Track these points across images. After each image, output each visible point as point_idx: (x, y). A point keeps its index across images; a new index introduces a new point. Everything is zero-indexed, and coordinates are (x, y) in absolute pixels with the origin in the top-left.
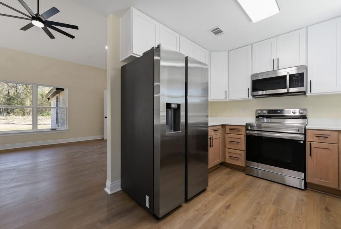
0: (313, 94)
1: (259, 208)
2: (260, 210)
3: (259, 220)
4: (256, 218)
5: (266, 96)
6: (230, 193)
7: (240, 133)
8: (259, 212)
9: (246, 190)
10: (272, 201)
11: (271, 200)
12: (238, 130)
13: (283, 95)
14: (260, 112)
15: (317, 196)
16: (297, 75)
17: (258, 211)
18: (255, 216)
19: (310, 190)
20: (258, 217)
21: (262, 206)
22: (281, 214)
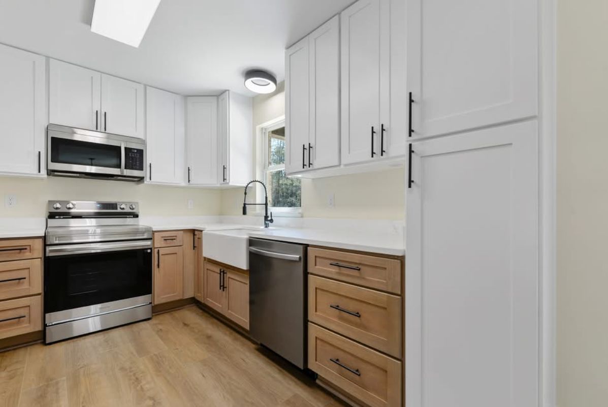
0: (153, 183)
1: (132, 374)
2: (134, 374)
3: (147, 386)
4: (141, 386)
5: (78, 175)
6: (57, 393)
7: (27, 254)
8: (137, 379)
9: (81, 368)
10: (135, 353)
11: (132, 353)
12: (21, 249)
13: (110, 178)
14: (58, 205)
15: (166, 318)
16: (133, 151)
17: (133, 378)
18: (139, 386)
19: (156, 315)
20: (141, 384)
21: (131, 368)
22: (160, 358)
